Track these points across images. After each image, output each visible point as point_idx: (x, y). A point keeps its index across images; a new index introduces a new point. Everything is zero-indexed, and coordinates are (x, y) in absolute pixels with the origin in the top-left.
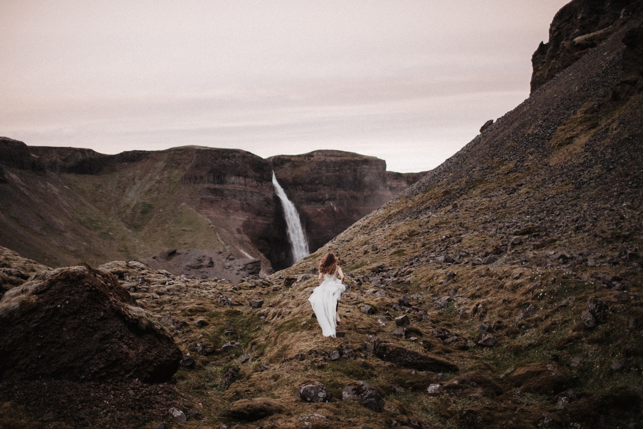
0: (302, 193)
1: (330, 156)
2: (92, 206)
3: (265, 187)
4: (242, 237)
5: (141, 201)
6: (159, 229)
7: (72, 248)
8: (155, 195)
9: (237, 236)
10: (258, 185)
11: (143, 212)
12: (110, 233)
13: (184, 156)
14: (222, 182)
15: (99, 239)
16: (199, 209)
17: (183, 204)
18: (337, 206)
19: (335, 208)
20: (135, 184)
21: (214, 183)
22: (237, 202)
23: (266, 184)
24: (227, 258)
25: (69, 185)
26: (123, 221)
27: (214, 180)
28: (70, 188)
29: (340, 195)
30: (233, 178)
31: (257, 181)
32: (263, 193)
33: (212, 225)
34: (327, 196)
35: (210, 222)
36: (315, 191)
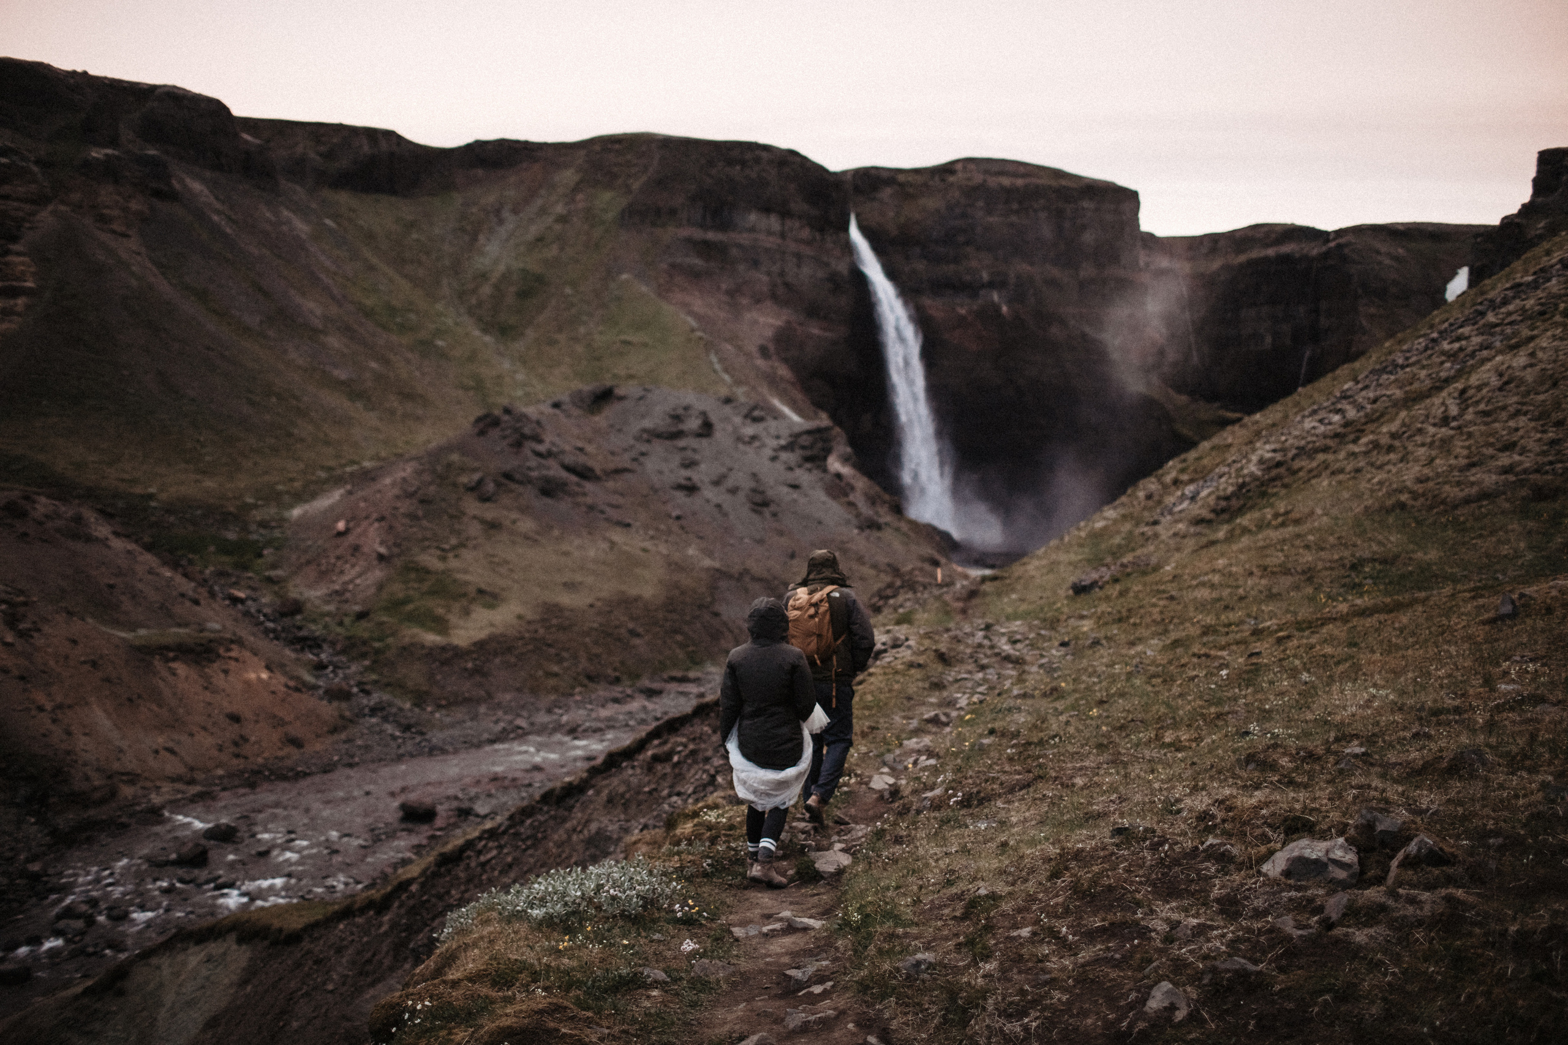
0: (920, 266)
1: (997, 174)
2: (391, 272)
3: (830, 245)
4: (772, 367)
5: (517, 265)
6: (561, 337)
7: (342, 374)
8: (553, 251)
9: (761, 363)
10: (815, 239)
11: (524, 294)
12: (440, 343)
13: (629, 157)
14: (724, 226)
15: (410, 355)
16: (663, 292)
17: (624, 276)
18: (1009, 302)
19: (1005, 309)
20: (501, 222)
21: (703, 226)
22: (761, 279)
23: (835, 238)
24: (746, 416)
25: (335, 217)
26: (470, 312)
27: (704, 217)
28: (338, 224)
29: (1017, 275)
30: (753, 217)
31: (811, 227)
32: (825, 259)
33: (699, 334)
34: (985, 276)
35: (693, 323)
36: (956, 260)
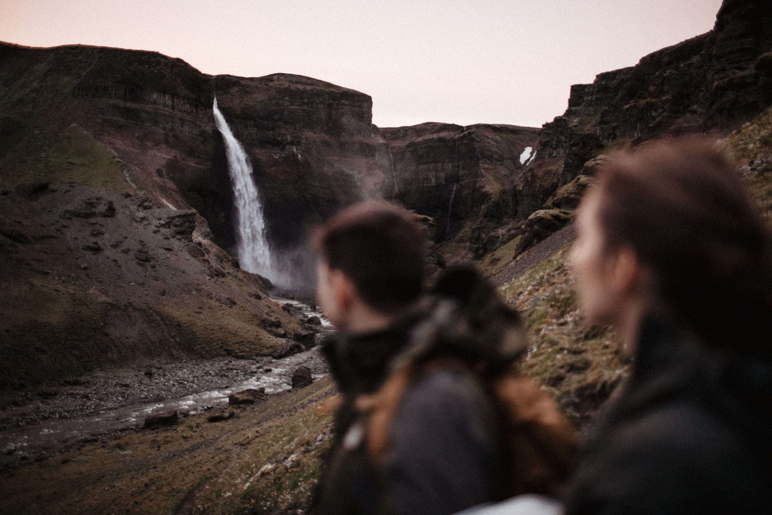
0: (253, 131)
1: (296, 83)
3: (201, 116)
4: (164, 182)
9: (157, 179)
10: (192, 111)
13: (80, 58)
14: (137, 99)
16: (98, 135)
17: (74, 125)
18: (302, 153)
19: (300, 156)
21: (125, 99)
22: (159, 131)
23: (204, 111)
24: (139, 206)
27: (125, 94)
29: (307, 139)
30: (155, 96)
31: (190, 104)
32: (198, 123)
33: (118, 160)
34: (289, 138)
35: (116, 154)
36: (273, 129)
